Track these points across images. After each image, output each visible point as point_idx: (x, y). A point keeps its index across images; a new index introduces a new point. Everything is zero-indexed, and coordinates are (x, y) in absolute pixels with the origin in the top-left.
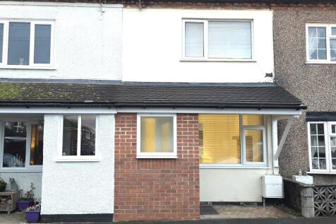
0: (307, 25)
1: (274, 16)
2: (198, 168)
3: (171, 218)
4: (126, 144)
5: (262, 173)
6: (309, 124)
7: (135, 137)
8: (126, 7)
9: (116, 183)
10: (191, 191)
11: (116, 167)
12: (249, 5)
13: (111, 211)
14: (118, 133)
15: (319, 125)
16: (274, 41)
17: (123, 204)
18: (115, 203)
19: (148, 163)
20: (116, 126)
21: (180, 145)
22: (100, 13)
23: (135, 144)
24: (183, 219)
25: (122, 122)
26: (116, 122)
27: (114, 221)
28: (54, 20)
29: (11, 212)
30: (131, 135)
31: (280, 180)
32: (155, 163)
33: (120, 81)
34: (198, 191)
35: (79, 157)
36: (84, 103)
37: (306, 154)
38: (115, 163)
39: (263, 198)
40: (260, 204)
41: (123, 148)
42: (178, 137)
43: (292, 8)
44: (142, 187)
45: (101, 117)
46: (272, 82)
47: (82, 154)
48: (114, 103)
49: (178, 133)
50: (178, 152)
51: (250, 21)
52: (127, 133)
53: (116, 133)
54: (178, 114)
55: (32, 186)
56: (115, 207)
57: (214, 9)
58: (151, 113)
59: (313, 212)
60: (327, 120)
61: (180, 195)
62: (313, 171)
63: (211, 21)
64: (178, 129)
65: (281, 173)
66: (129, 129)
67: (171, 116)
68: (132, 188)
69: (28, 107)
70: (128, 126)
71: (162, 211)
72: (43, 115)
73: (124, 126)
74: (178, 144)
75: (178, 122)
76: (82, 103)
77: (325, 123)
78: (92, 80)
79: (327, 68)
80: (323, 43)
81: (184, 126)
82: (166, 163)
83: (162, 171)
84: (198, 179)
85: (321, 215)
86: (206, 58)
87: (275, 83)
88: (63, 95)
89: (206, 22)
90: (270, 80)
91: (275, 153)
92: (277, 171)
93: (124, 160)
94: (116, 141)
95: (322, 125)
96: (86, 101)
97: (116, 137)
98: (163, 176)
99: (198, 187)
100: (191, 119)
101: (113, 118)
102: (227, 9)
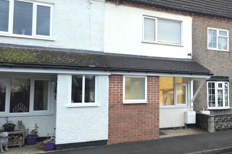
0: (208, 28)
1: (193, 21)
2: (159, 108)
3: (143, 139)
4: (116, 95)
5: (185, 110)
6: (208, 82)
7: (122, 90)
8: (107, 2)
9: (109, 120)
10: (155, 122)
11: (109, 110)
12: (185, 13)
13: (106, 138)
14: (111, 88)
15: (212, 83)
16: (192, 35)
17: (114, 133)
18: (109, 133)
19: (130, 106)
20: (109, 83)
21: (149, 95)
22: (88, 4)
23: (122, 95)
24: (150, 139)
25: (114, 81)
26: (110, 80)
27: (108, 144)
28: (53, 4)
29: (22, 146)
30: (119, 89)
31: (194, 113)
32: (134, 106)
33: (102, 52)
34: (158, 122)
35: (83, 104)
36: (89, 67)
37: (206, 99)
38: (109, 107)
39: (185, 124)
40: (183, 128)
41: (114, 97)
42: (148, 90)
43: (202, 18)
44: (126, 122)
45: (99, 77)
46: (191, 58)
47: (86, 101)
48: (109, 68)
49: (148, 88)
50: (148, 99)
51: (180, 22)
52: (117, 88)
53: (109, 88)
54: (148, 76)
55: (36, 126)
56: (109, 135)
57: (161, 12)
58: (132, 75)
59: (214, 129)
60: (216, 81)
61: (149, 125)
62: (209, 108)
63: (159, 19)
64: (148, 86)
65: (194, 110)
66: (118, 85)
67: (144, 77)
68: (119, 122)
69: (46, 68)
70: (117, 83)
71: (138, 135)
72: (56, 75)
73: (115, 83)
74: (148, 95)
75: (148, 81)
76: (88, 67)
77: (215, 82)
78: (82, 50)
79: (217, 52)
80: (215, 39)
81: (151, 83)
82: (141, 106)
83: (139, 111)
84: (159, 115)
85: (217, 131)
86: (156, 42)
87: (192, 59)
88: (71, 61)
89: (156, 19)
90: (190, 57)
91: (192, 99)
92: (192, 109)
93: (115, 105)
94: (109, 92)
95: (214, 83)
96: (90, 66)
97: (109, 90)
98: (139, 114)
99: (158, 119)
100: (155, 79)
101: (107, 78)
102: (169, 13)
